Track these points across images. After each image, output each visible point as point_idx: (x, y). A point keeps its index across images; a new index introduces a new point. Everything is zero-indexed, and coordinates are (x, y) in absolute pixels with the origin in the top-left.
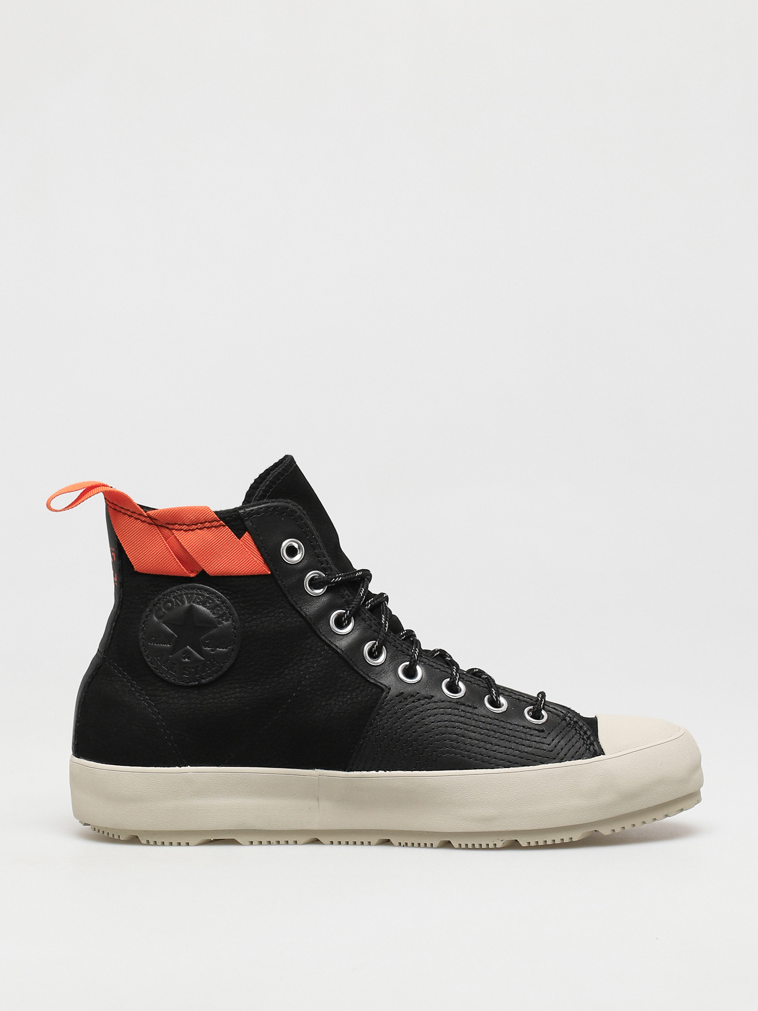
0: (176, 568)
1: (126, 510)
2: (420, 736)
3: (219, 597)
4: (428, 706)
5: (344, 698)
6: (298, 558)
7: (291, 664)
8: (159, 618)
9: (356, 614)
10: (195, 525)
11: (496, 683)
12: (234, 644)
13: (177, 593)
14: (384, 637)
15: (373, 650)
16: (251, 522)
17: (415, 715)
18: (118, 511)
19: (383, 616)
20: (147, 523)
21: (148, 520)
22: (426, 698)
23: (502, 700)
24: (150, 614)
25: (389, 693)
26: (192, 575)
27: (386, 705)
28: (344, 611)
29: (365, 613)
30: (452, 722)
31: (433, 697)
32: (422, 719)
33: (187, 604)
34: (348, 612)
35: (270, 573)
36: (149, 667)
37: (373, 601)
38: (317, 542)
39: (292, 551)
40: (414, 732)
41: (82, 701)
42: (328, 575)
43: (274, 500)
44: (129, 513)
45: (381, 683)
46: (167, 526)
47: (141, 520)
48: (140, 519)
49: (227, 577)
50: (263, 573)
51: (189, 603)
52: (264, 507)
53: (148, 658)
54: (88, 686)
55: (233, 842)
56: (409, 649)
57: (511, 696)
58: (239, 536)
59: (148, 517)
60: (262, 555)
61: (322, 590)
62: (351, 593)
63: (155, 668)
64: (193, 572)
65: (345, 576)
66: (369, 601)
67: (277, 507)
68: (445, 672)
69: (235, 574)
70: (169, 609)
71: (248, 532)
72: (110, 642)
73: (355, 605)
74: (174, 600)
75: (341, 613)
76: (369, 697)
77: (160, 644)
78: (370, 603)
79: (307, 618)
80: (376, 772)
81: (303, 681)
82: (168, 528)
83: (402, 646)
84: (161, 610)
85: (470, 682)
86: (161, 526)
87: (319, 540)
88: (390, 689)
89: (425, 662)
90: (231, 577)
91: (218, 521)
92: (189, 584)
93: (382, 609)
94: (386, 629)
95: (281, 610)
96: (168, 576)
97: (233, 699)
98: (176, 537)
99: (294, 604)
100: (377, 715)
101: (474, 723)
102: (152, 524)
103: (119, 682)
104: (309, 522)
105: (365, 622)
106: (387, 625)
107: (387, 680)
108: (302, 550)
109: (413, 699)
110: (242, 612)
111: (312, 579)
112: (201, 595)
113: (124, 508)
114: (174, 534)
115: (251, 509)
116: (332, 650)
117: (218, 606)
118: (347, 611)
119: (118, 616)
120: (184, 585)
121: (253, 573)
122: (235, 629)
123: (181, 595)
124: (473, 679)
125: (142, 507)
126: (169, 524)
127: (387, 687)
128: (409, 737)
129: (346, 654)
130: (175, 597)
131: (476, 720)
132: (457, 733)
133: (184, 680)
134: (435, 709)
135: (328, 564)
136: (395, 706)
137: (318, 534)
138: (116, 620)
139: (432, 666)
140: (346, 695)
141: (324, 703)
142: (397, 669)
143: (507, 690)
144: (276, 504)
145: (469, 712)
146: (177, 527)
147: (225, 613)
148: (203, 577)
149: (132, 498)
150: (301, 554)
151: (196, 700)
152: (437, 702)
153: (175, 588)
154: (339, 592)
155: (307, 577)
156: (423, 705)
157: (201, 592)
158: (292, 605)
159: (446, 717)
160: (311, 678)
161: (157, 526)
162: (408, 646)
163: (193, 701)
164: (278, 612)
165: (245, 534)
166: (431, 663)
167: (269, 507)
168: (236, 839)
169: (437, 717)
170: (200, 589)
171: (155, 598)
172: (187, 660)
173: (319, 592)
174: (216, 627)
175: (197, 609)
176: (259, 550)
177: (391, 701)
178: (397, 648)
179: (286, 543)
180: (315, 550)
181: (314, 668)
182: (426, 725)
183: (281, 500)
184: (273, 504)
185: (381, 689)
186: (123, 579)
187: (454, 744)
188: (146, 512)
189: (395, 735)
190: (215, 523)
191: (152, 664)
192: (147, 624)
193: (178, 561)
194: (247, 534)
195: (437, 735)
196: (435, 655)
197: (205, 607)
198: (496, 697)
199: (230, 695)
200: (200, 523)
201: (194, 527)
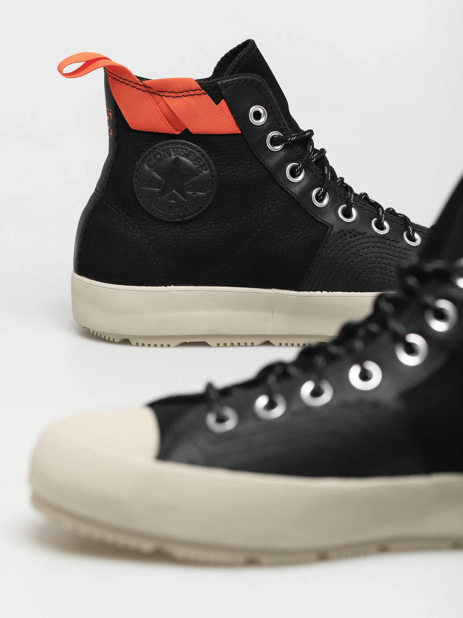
0: (165, 127)
1: (124, 79)
2: (356, 265)
3: (199, 151)
4: (362, 241)
5: (298, 234)
6: (262, 120)
7: (256, 206)
8: (150, 167)
9: (306, 167)
10: (181, 93)
11: (411, 221)
12: (212, 189)
13: (165, 147)
14: (328, 185)
15: (319, 196)
16: (227, 91)
17: (353, 248)
18: (117, 80)
19: (326, 167)
20: (142, 90)
21: (143, 88)
22: (360, 234)
23: (417, 236)
24: (142, 164)
25: (332, 230)
26: (177, 133)
27: (330, 240)
28: (297, 164)
29: (313, 165)
30: (381, 253)
31: (366, 233)
32: (358, 251)
33: (173, 157)
34: (301, 164)
35: (240, 132)
36: (141, 206)
37: (318, 156)
38: (276, 108)
39: (257, 115)
40: (352, 262)
41: (84, 231)
42: (285, 135)
43: (244, 74)
44: (126, 82)
45: (326, 222)
46: (159, 93)
47: (137, 88)
48: (135, 87)
49: (207, 135)
50: (235, 133)
51: (176, 155)
52: (237, 80)
53: (140, 199)
54: (89, 219)
55: (204, 344)
56: (345, 194)
57: (422, 232)
58: (217, 103)
59: (143, 86)
60: (234, 118)
61: (280, 146)
62: (302, 149)
63: (146, 207)
64: (178, 130)
65: (298, 136)
66: (315, 156)
67: (246, 80)
68: (372, 212)
69: (213, 133)
70: (159, 160)
71: (225, 100)
72: (107, 184)
73: (306, 159)
74: (162, 152)
75: (294, 166)
76: (317, 233)
77: (151, 188)
78: (316, 157)
79: (269, 169)
80: (321, 292)
81: (265, 219)
82: (159, 95)
83: (340, 192)
84: (152, 161)
85: (392, 220)
86: (154, 93)
87: (278, 106)
88: (333, 227)
89: (357, 205)
90: (209, 135)
91: (200, 90)
92: (175, 140)
93: (324, 162)
94: (329, 178)
95: (248, 162)
96: (157, 133)
97: (210, 233)
98: (165, 102)
99: (258, 156)
100: (323, 248)
101: (397, 254)
102: (147, 91)
103: (115, 217)
104: (271, 92)
105: (313, 172)
106: (330, 175)
107: (329, 219)
108: (266, 115)
109: (351, 235)
110: (218, 163)
111: (272, 138)
112: (185, 149)
113: (122, 78)
114: (164, 100)
115: (227, 81)
116: (289, 195)
117: (198, 158)
118: (299, 164)
119: (114, 164)
120: (171, 141)
121: (227, 133)
122: (213, 177)
123: (168, 149)
124: (393, 218)
125: (138, 77)
126: (160, 91)
127: (330, 225)
128: (348, 266)
129: (299, 198)
130: (163, 150)
131: (399, 252)
132: (385, 262)
133: (170, 217)
134: (368, 243)
135: (285, 126)
136: (337, 241)
137: (277, 102)
138: (112, 167)
139: (363, 208)
140: (300, 231)
141: (281, 237)
142: (337, 211)
143: (418, 226)
144: (246, 77)
145: (393, 246)
146: (167, 94)
147: (204, 165)
148: (186, 134)
149: (130, 71)
150: (264, 118)
151: (180, 233)
152: (368, 237)
153: (162, 143)
154: (293, 148)
155: (268, 137)
156: (358, 240)
157: (185, 146)
158: (257, 159)
159: (376, 250)
160: (272, 217)
161: (150, 93)
162: (344, 192)
163: (177, 234)
164: (246, 164)
165: (222, 101)
166: (362, 206)
167: (240, 80)
168: (206, 341)
169: (370, 250)
170: (184, 144)
171: (146, 151)
172: (173, 201)
173: (278, 148)
174: (197, 175)
175: (181, 161)
176: (232, 113)
177: (334, 236)
178: (336, 193)
179: (253, 109)
180: (275, 114)
181: (274, 209)
182: (361, 256)
183: (249, 74)
184: (243, 77)
185: (326, 227)
186: (118, 134)
187: (383, 271)
188: (141, 82)
189: (337, 263)
190: (198, 92)
191: (144, 204)
192: (140, 172)
193: (167, 121)
194: (223, 101)
195: (370, 264)
196: (362, 198)
197: (189, 159)
198: (413, 234)
199: (207, 229)
200: (186, 91)
201: (181, 94)
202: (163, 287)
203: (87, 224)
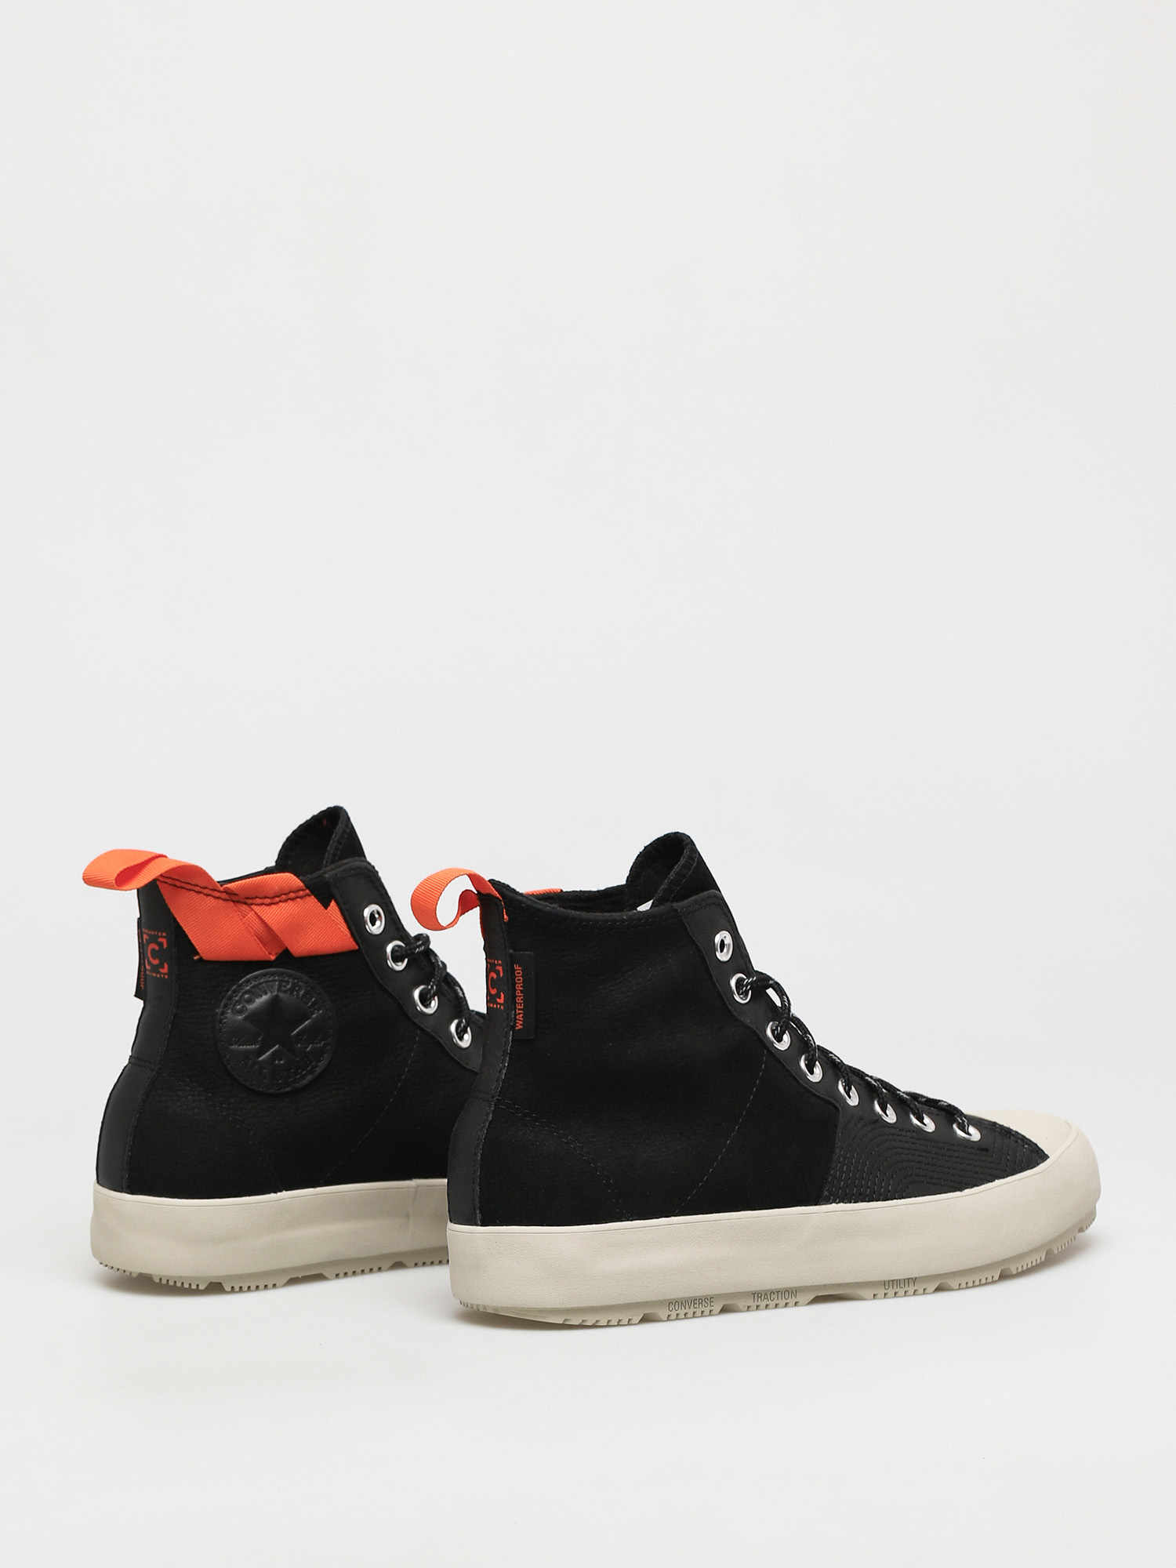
0: (256, 951)
1: (192, 885)
3: (306, 982)
6: (379, 927)
9: (436, 990)
12: (330, 1037)
13: (258, 981)
16: (336, 887)
18: (178, 887)
20: (221, 899)
21: (224, 896)
24: (226, 1010)
26: (273, 958)
28: (425, 987)
33: (270, 995)
34: (429, 987)
35: (356, 947)
36: (230, 1074)
39: (374, 919)
41: (134, 1124)
42: (408, 945)
46: (246, 901)
47: (212, 896)
49: (315, 956)
50: (351, 948)
51: (274, 992)
53: (230, 1065)
54: (144, 1106)
55: (319, 1277)
58: (326, 906)
59: (224, 892)
61: (404, 963)
63: (238, 1075)
64: (272, 953)
70: (249, 1002)
71: (334, 901)
72: (166, 1049)
75: (422, 990)
77: (243, 1046)
79: (394, 996)
82: (246, 904)
84: (240, 1004)
86: (239, 901)
90: (319, 956)
91: (304, 890)
92: (267, 970)
95: (369, 991)
96: (243, 961)
97: (331, 1105)
98: (255, 912)
99: (380, 982)
102: (228, 900)
108: (383, 917)
110: (333, 997)
111: (393, 951)
112: (285, 981)
113: (189, 884)
114: (252, 908)
116: (423, 1033)
117: (307, 992)
119: (175, 1016)
120: (262, 971)
121: (342, 949)
122: (330, 1019)
123: (261, 983)
126: (249, 898)
129: (436, 1035)
130: (254, 987)
133: (275, 1087)
135: (397, 931)
146: (258, 901)
147: (315, 1002)
148: (286, 958)
150: (382, 922)
151: (289, 1110)
153: (251, 975)
154: (419, 964)
155: (387, 951)
157: (285, 978)
160: (410, 1071)
161: (234, 901)
163: (285, 1111)
165: (332, 904)
168: (323, 1273)
170: (278, 974)
172: (277, 1062)
173: (402, 965)
174: (309, 1018)
175: (282, 1000)
176: (345, 919)
179: (366, 911)
188: (221, 886)
190: (301, 893)
191: (234, 1071)
192: (223, 1023)
193: (257, 941)
194: (333, 903)
197: (293, 995)
199: (327, 1099)
200: (284, 894)
201: (277, 899)
202: (273, 1195)
203: (141, 1113)
